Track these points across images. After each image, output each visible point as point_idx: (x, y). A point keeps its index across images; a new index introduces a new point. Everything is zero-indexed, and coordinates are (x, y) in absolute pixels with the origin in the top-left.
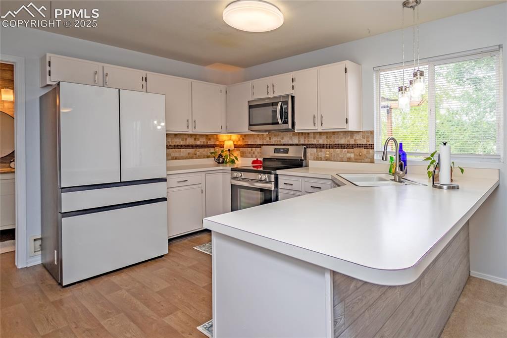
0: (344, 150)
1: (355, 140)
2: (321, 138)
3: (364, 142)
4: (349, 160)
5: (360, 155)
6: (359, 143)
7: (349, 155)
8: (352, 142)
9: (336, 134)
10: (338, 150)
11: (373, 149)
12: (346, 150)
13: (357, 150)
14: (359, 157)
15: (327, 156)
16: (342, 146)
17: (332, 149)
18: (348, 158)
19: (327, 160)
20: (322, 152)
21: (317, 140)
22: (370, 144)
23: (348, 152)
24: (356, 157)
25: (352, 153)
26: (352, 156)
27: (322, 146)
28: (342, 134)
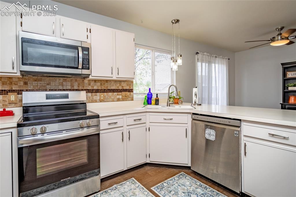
0: (115, 93)
1: (122, 87)
2: (95, 85)
3: (128, 88)
4: (119, 100)
5: (126, 96)
6: (125, 88)
7: (118, 97)
8: (120, 88)
9: (108, 82)
10: (110, 94)
11: (133, 92)
12: (116, 93)
13: (124, 93)
14: (125, 98)
15: (102, 98)
16: (113, 91)
17: (105, 94)
18: (118, 99)
19: (101, 101)
20: (97, 96)
21: (92, 86)
22: (131, 89)
23: (118, 95)
24: (123, 98)
25: (120, 95)
26: (120, 97)
27: (97, 91)
28: (113, 82)
